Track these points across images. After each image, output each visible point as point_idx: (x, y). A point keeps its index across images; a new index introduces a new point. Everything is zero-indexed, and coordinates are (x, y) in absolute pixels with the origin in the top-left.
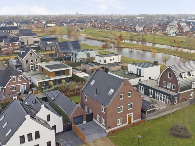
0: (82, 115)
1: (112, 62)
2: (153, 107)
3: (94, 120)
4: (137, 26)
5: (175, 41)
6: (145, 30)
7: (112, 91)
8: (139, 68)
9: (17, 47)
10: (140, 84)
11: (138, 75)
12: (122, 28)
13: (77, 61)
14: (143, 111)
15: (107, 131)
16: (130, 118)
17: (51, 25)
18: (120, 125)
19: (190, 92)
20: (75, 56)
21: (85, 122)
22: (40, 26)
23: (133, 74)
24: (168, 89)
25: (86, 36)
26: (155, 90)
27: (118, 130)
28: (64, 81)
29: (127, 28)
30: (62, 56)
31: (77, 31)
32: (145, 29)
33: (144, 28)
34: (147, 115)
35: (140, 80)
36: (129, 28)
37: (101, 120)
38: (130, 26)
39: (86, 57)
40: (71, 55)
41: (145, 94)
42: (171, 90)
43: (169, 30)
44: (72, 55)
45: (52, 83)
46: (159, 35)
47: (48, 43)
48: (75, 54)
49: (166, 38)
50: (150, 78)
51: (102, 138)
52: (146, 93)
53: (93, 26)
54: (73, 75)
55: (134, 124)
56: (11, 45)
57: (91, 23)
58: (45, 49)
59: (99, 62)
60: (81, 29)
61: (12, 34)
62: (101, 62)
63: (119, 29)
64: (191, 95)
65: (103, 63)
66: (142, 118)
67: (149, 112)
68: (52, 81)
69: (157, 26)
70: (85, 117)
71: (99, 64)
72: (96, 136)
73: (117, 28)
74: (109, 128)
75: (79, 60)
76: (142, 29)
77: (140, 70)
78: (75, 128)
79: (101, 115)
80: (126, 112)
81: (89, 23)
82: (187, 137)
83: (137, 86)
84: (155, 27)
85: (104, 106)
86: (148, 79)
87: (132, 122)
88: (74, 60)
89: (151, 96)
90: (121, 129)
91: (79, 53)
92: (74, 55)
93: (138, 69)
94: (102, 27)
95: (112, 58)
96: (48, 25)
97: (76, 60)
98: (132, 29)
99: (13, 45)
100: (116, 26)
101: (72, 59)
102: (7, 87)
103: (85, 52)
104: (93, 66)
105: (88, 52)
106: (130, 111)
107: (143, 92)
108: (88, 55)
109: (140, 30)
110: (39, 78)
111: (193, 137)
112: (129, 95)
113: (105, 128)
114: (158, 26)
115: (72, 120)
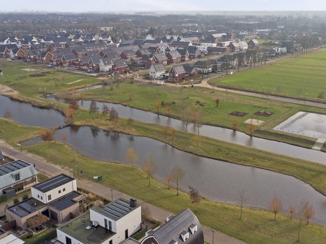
1: (63, 194)
4: (102, 63)
5: (163, 102)
6: (116, 70)
11: (108, 231)
12: (75, 64)
23: (99, 226)
25: (9, 94)
29: (84, 66)
32: (116, 68)
33: (113, 66)
36: (88, 66)
38: (90, 63)
43: (154, 73)
46: (138, 81)
53: (19, 58)
57: (15, 53)
59: (39, 200)
62: (42, 199)
63: (69, 65)
65: (45, 201)
69: (134, 58)
71: (39, 203)
73: (65, 65)
81: (11, 53)
84: (132, 60)
93: (106, 220)
94: (38, 61)
95: (61, 188)
98: (93, 67)
100: (64, 60)
103: (11, 173)
104: (29, 212)
105: (15, 172)
108: (17, 177)
109: (108, 69)
114: (137, 57)
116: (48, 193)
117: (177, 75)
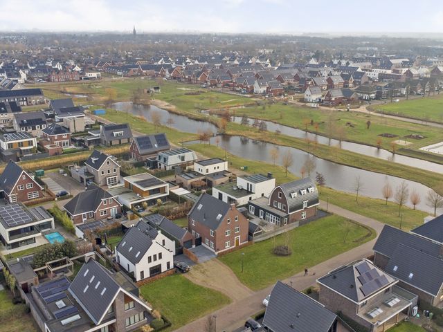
0: (192, 240)
1: (217, 170)
2: (260, 230)
3: (203, 244)
4: (256, 84)
5: (312, 121)
6: (270, 92)
7: (220, 216)
8: (250, 183)
9: (65, 141)
10: (250, 203)
11: (249, 192)
12: (229, 85)
13: (168, 169)
14: (250, 234)
15: (216, 253)
16: (237, 241)
17: (94, 75)
18: (228, 247)
19: (301, 212)
20: (165, 161)
21: (194, 246)
22: (72, 77)
23: (242, 189)
24: (279, 209)
25: (168, 108)
26: (265, 211)
27: (226, 251)
28: (159, 201)
29: (238, 87)
30: (144, 159)
31: (148, 92)
32: (270, 90)
33: (267, 88)
34: (254, 237)
35: (250, 198)
36: (242, 87)
37: (209, 243)
38: (244, 84)
39: (180, 161)
40: (157, 159)
41: (255, 214)
42: (281, 210)
43: (310, 96)
44: (160, 159)
45: (146, 204)
46: (291, 104)
47: (115, 133)
48: (165, 159)
49: (303, 111)
50: (263, 195)
51: (213, 260)
52: (257, 214)
53: (174, 78)
54: (170, 192)
55: (241, 247)
56: (56, 138)
57: (170, 73)
58: (111, 144)
59: (200, 172)
60: (155, 88)
61: (30, 102)
62: (202, 171)
63: (223, 86)
64: (303, 215)
65: (204, 173)
66: (249, 240)
67: (256, 235)
68: (147, 201)
69: (292, 81)
70: (194, 242)
71: (200, 175)
72: (206, 258)
73: (219, 86)
74: (218, 250)
75: (171, 167)
76: (265, 89)
77: (251, 185)
78: (187, 251)
79: (210, 239)
80: (233, 235)
81: (167, 72)
82: (287, 255)
83: (246, 206)
84: (289, 84)
85: (213, 230)
86: (261, 196)
87: (240, 244)
88: (163, 166)
89: (262, 217)
90: (230, 251)
91: (170, 157)
92: (162, 160)
93: (248, 184)
94: (193, 81)
95: (216, 165)
96: (88, 75)
97: (165, 167)
98: (247, 88)
99: (60, 138)
100: (218, 80)
101: (160, 165)
102: (98, 211)
103: (178, 155)
104: (192, 178)
105: (182, 155)
106: (238, 234)
107: (253, 213)
108: (183, 158)
109: (262, 91)
110: (130, 199)
111: (292, 255)
112: (236, 219)
113: (214, 251)
114: (294, 81)
115: (182, 244)
116: (207, 167)
117: (333, 99)
